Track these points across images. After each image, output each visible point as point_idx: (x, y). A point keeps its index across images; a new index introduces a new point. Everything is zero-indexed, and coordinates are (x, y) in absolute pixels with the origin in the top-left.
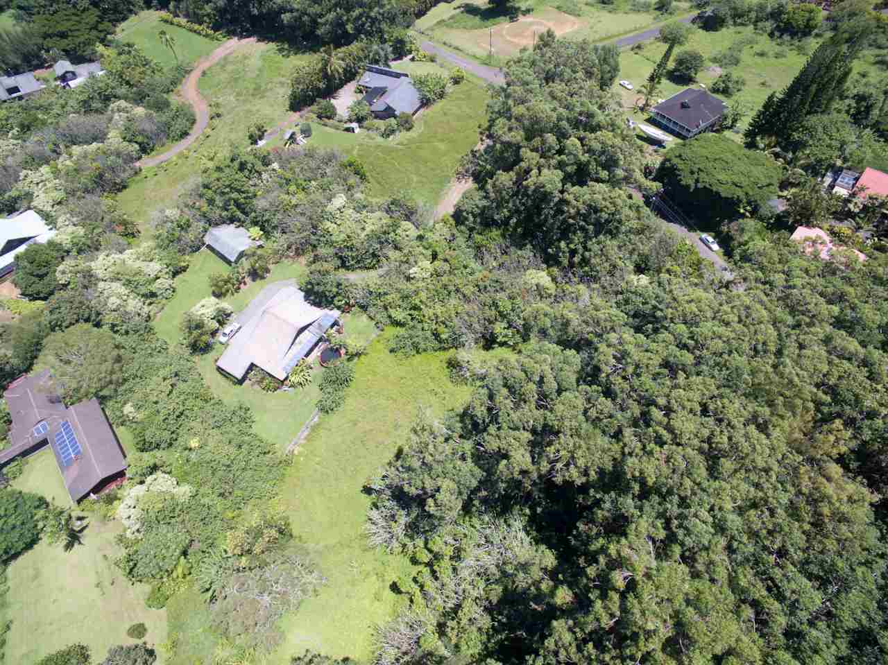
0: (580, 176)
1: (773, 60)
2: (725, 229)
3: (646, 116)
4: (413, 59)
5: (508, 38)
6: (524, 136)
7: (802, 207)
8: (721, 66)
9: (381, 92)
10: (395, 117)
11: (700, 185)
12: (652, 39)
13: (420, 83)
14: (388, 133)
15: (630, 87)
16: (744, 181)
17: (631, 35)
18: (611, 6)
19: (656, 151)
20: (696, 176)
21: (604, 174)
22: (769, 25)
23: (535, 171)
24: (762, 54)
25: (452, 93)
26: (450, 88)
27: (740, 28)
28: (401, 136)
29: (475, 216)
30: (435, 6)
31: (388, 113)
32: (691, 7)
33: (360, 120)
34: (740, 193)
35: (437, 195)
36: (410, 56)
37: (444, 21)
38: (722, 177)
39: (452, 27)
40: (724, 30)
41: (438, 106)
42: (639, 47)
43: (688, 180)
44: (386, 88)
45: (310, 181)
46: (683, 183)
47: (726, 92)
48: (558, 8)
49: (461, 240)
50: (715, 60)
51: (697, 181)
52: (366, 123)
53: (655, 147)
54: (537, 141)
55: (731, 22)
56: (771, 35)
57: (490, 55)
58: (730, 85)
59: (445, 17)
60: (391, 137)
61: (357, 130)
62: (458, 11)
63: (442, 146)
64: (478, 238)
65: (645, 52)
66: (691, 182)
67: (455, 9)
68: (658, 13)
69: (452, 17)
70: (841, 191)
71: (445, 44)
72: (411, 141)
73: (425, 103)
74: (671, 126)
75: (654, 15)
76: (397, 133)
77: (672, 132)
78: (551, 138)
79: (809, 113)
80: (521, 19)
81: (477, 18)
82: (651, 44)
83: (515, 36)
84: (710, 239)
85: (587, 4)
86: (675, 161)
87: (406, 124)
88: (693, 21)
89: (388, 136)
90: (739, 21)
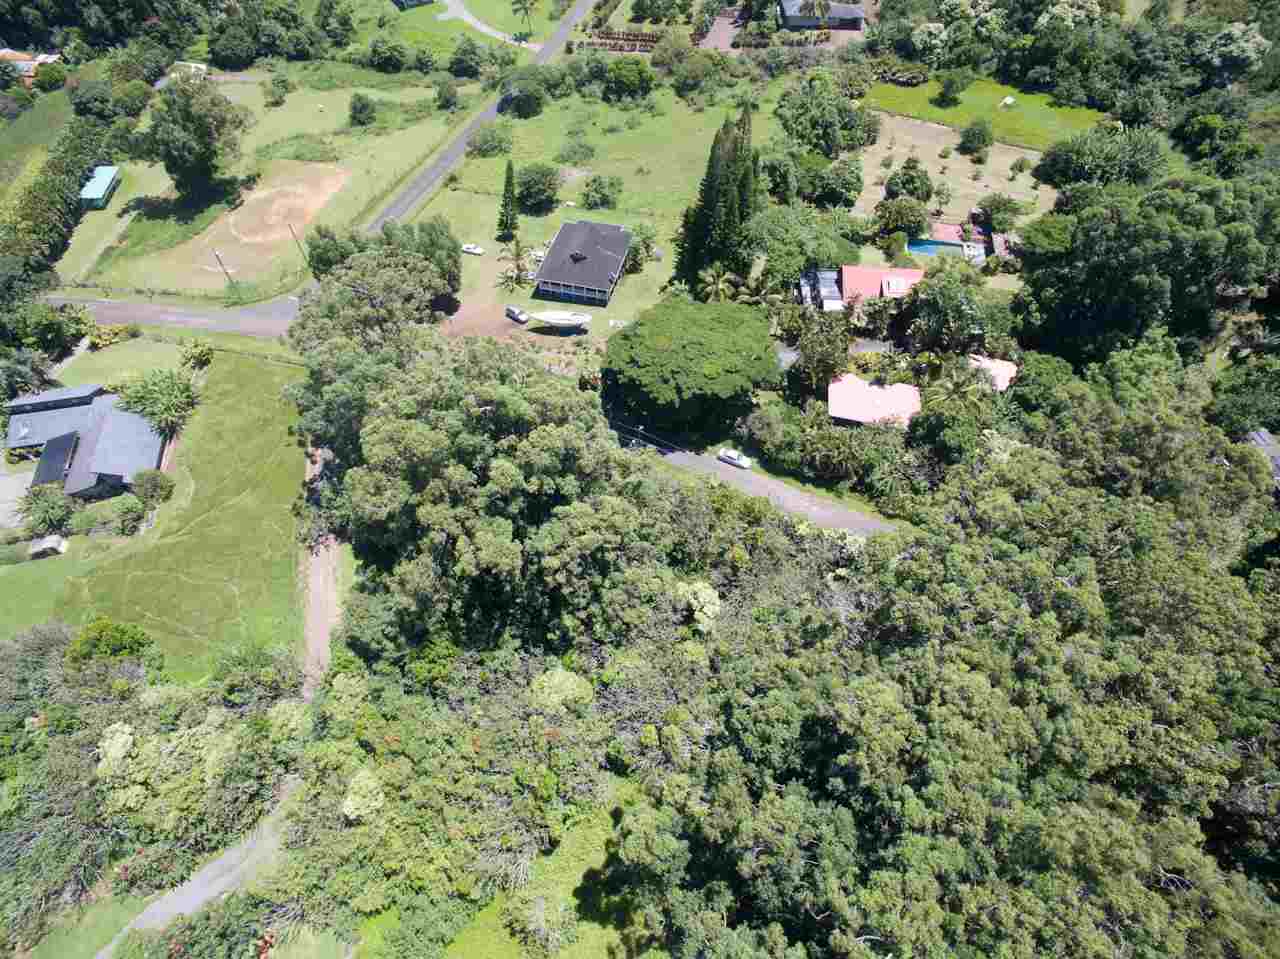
0: (538, 509)
1: (629, 133)
2: (744, 431)
3: (530, 291)
4: (94, 347)
5: (245, 240)
6: (408, 489)
7: (819, 361)
8: (575, 164)
9: (67, 445)
10: (126, 488)
11: (687, 395)
12: (463, 158)
13: (139, 402)
14: (131, 524)
15: (479, 250)
16: (737, 361)
17: (429, 162)
18: (375, 124)
19: (578, 344)
20: (672, 383)
21: (570, 484)
22: (597, 88)
23: (462, 542)
24: (612, 130)
25: (206, 388)
26: (198, 380)
27: (563, 102)
28: (161, 517)
29: (393, 639)
30: (77, 223)
31: (110, 486)
32: (484, 90)
33: (57, 526)
34: (739, 381)
35: (292, 599)
36: (85, 342)
37: (111, 248)
38: (708, 368)
39: (135, 255)
40: (546, 109)
41: (195, 425)
42: (453, 179)
43: (666, 395)
44: (75, 433)
45: (21, 725)
46: (661, 401)
47: (605, 202)
48: (297, 157)
49: (393, 694)
50: (562, 159)
51: (679, 390)
52: (74, 522)
53: (574, 338)
54: (435, 485)
55: (548, 97)
56: (606, 99)
57: (233, 286)
58: (606, 191)
59: (110, 240)
60: (143, 527)
61: (64, 546)
62: (128, 218)
63: (248, 500)
64: (419, 668)
65: (465, 183)
66: (671, 395)
67: (120, 216)
68: (447, 113)
69: (123, 237)
70: (833, 305)
71: (139, 292)
72: (185, 519)
73: (169, 432)
74: (573, 292)
75: (443, 118)
76: (149, 514)
77: (579, 301)
78: (457, 473)
79: (743, 218)
80: (250, 197)
81: (172, 221)
82: (467, 165)
83: (253, 231)
84: (734, 453)
85: (336, 134)
86: (632, 372)
87: (157, 489)
88: (501, 109)
89: (135, 529)
90: (557, 92)
